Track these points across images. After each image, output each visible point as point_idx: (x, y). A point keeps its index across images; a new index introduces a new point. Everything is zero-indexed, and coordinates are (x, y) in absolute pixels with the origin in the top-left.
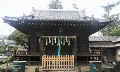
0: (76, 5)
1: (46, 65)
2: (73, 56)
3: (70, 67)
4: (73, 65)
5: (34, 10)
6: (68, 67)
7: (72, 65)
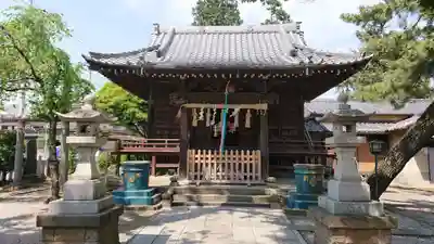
0: (278, 5)
1: (196, 171)
2: (259, 152)
3: (251, 177)
4: (259, 174)
5: (159, 33)
6: (245, 177)
7: (256, 172)
